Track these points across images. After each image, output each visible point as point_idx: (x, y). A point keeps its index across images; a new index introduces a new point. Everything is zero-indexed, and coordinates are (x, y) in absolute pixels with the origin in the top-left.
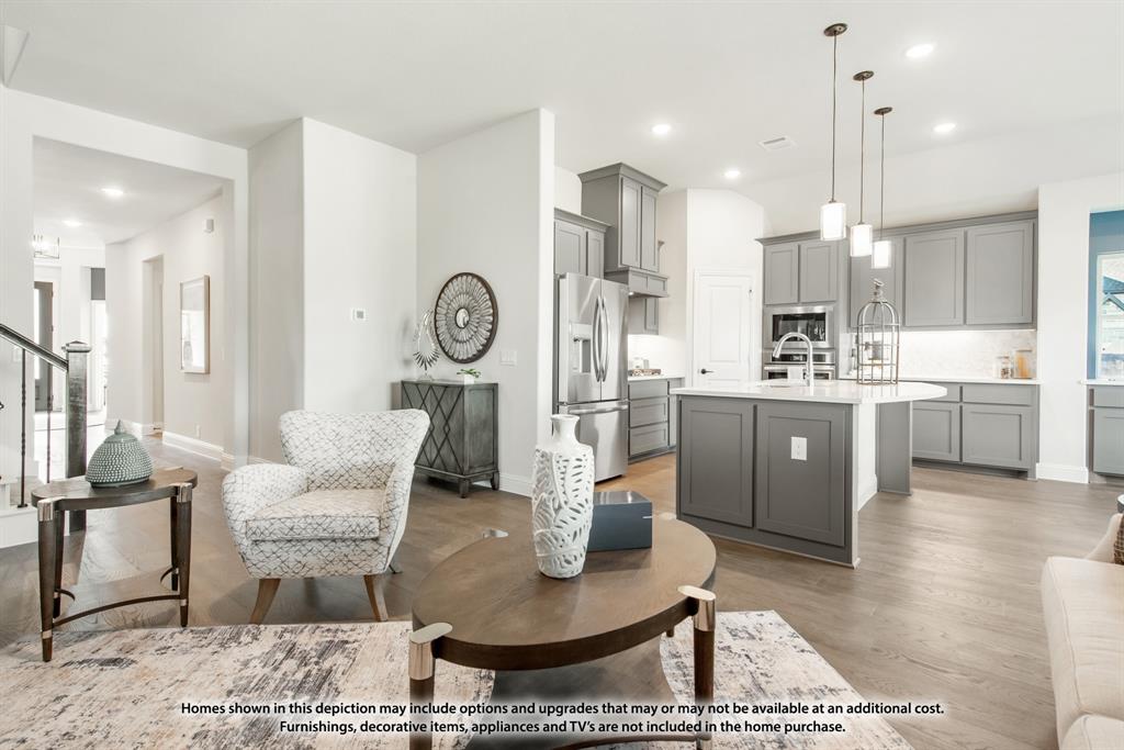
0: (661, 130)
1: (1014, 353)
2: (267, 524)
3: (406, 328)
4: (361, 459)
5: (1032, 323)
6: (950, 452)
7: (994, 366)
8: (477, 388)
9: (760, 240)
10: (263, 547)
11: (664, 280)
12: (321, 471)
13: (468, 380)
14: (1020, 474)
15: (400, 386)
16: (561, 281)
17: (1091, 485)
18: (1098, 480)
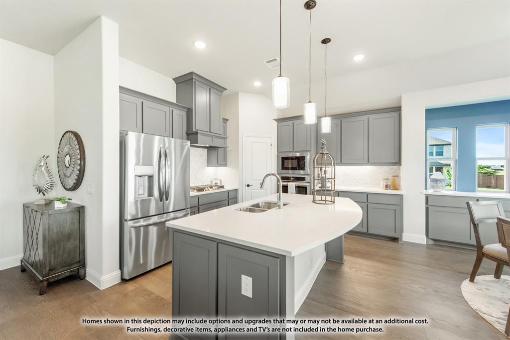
0: (200, 45)
1: (390, 177)
5: (399, 163)
6: (363, 227)
7: (382, 183)
9: (276, 120)
14: (395, 240)
17: (427, 245)
18: (431, 242)
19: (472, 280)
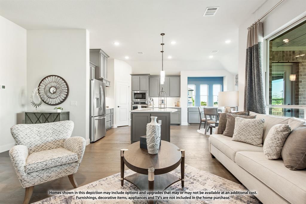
0: (117, 44)
1: (177, 102)
2: (35, 165)
3: (23, 93)
4: (50, 139)
7: (174, 104)
8: (64, 113)
9: (131, 75)
10: (32, 174)
11: (110, 82)
12: (34, 145)
13: (59, 111)
14: (179, 125)
15: (24, 114)
16: (91, 81)
17: (188, 126)
18: (189, 124)
19: (199, 129)
